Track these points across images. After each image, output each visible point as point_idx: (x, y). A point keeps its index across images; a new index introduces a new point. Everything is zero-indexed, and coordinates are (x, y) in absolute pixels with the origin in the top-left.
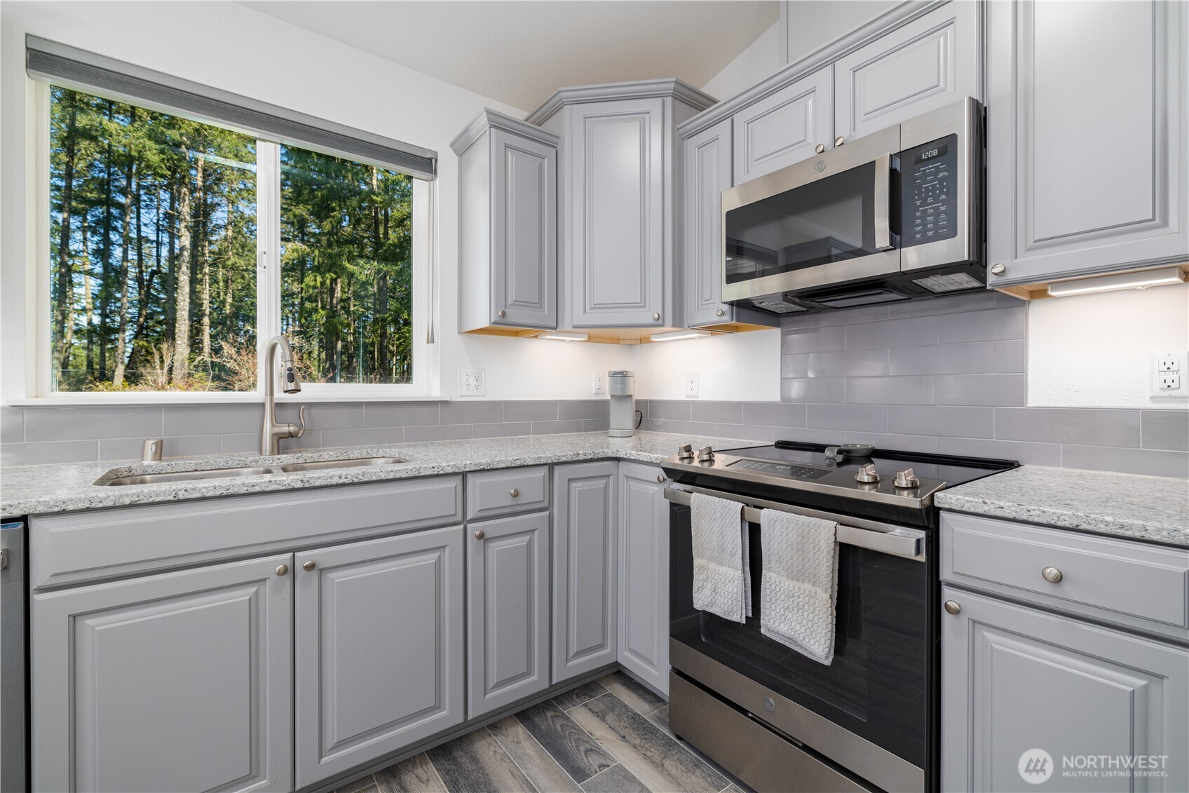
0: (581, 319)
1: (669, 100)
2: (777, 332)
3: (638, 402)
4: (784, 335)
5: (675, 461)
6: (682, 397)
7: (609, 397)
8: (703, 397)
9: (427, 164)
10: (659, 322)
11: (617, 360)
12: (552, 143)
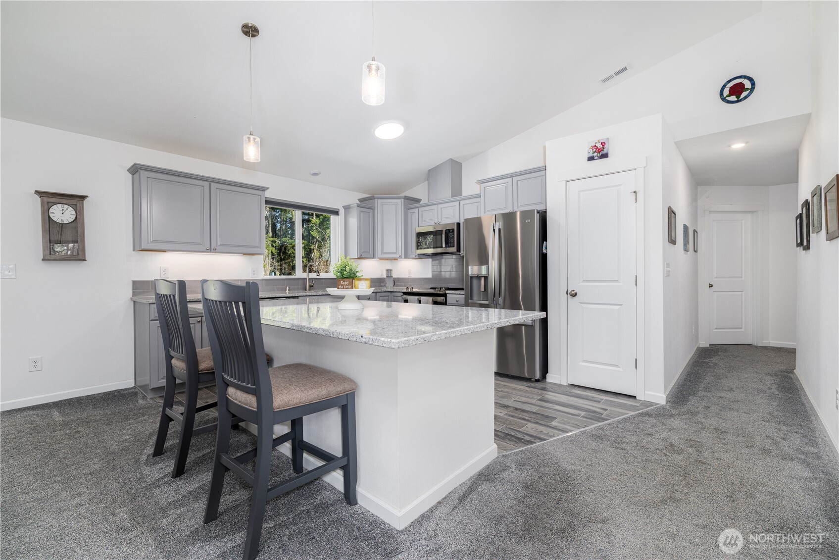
0: (380, 256)
1: (403, 200)
2: (431, 259)
3: (394, 278)
4: (432, 261)
5: (405, 290)
6: (407, 277)
7: (385, 277)
8: (413, 277)
9: (336, 213)
10: (400, 257)
11: (388, 265)
12: (372, 209)
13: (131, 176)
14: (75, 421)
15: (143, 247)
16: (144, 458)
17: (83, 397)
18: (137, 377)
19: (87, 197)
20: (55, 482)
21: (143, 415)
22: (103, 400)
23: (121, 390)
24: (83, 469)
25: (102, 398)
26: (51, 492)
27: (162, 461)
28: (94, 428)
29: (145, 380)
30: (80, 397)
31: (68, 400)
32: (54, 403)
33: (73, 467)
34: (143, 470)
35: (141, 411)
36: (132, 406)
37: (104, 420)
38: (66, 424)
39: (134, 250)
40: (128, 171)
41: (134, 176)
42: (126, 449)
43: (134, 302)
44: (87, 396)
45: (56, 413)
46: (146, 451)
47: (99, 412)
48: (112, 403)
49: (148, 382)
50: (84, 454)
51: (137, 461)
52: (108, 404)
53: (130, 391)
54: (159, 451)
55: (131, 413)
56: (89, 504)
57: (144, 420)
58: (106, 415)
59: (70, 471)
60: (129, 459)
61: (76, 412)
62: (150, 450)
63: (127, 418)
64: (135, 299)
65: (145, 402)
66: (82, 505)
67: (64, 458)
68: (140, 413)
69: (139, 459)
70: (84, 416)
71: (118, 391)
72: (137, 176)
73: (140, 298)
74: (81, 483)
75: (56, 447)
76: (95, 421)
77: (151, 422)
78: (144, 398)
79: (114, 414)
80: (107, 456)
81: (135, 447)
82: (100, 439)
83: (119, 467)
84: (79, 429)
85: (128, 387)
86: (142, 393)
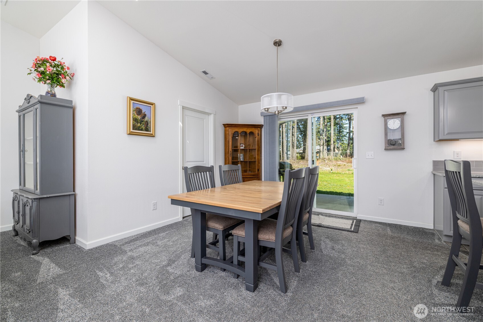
13: (433, 93)
14: (397, 238)
15: (440, 138)
16: (434, 282)
17: (403, 225)
18: (435, 223)
19: (406, 112)
20: (384, 267)
21: (437, 251)
22: (413, 231)
23: (425, 228)
24: (398, 268)
25: (412, 230)
26: (381, 272)
27: (448, 292)
28: (406, 246)
29: (440, 227)
30: (401, 225)
31: (395, 224)
32: (389, 224)
33: (393, 264)
34: (433, 290)
35: (436, 247)
36: (430, 242)
37: (412, 244)
38: (393, 238)
39: (434, 141)
40: (431, 90)
41: (435, 92)
42: (424, 269)
43: (434, 174)
44: (405, 226)
45: (389, 229)
46: (436, 277)
47: (409, 238)
48: (418, 235)
49: (442, 229)
50: (399, 259)
51: (430, 281)
52: (416, 235)
53: (431, 231)
54: (446, 282)
55: (430, 246)
56: (398, 291)
57: (438, 255)
58: (414, 241)
59: (391, 265)
60: (424, 277)
61: (398, 233)
62: (439, 278)
63: (426, 248)
64: (434, 173)
65: (440, 243)
66: (395, 290)
67: (390, 256)
68: (436, 249)
69: (431, 280)
70: (402, 236)
71: (423, 229)
72: (437, 92)
73: (437, 172)
74: (395, 275)
75: (387, 248)
76: (407, 242)
77: (442, 259)
78: (439, 239)
79: (419, 242)
80: (412, 268)
81: (429, 270)
82: (408, 254)
83: (417, 278)
84: (399, 243)
85: (429, 228)
86: (438, 235)
